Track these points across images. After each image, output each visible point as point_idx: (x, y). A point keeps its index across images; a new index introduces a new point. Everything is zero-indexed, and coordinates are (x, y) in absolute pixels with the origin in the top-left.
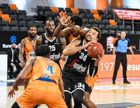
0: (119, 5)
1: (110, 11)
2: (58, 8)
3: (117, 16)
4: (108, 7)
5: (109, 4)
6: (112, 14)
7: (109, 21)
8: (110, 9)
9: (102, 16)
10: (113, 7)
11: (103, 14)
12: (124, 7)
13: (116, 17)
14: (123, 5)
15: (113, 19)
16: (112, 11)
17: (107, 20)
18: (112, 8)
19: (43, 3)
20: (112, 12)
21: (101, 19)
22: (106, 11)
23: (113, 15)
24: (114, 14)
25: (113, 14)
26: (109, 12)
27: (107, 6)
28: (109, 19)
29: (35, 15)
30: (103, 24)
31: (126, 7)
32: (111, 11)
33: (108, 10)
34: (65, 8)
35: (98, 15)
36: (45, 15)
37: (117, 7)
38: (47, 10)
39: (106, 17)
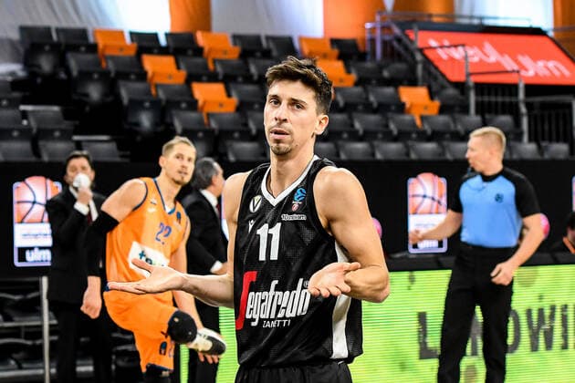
0: (435, 7)
1: (395, 44)
2: (132, 34)
3: (436, 68)
4: (383, 19)
5: (383, 7)
6: (409, 59)
7: (397, 92)
8: (397, 31)
9: (358, 71)
10: (414, 21)
11: (362, 57)
12: (466, 21)
13: (430, 73)
14: (457, 11)
16: (405, 40)
17: (389, 90)
18: (405, 26)
19: (53, 11)
20: (406, 48)
21: (357, 84)
22: (373, 41)
23: (416, 63)
24: (419, 57)
25: (413, 56)
26: (392, 48)
27: (378, 18)
28: (395, 82)
29: (12, 74)
30: (369, 109)
31: (476, 22)
32: (399, 40)
33: (387, 38)
34: (167, 35)
35: (340, 65)
36: (63, 75)
37: (426, 19)
38: (75, 48)
39: (381, 72)
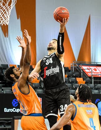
0: (87, 60)
1: (77, 68)
2: (18, 66)
3: (85, 73)
4: (74, 63)
5: (75, 60)
7: (76, 79)
8: (77, 65)
9: (68, 74)
10: (81, 63)
11: (70, 71)
12: (93, 63)
13: (84, 75)
14: (91, 62)
15: (80, 77)
17: (74, 78)
18: (79, 64)
20: (79, 69)
21: (67, 77)
22: (72, 67)
24: (82, 71)
25: (80, 71)
28: (76, 77)
31: (96, 64)
32: (78, 67)
33: (75, 67)
36: (3, 75)
37: (84, 63)
38: (5, 69)
39: (73, 74)
